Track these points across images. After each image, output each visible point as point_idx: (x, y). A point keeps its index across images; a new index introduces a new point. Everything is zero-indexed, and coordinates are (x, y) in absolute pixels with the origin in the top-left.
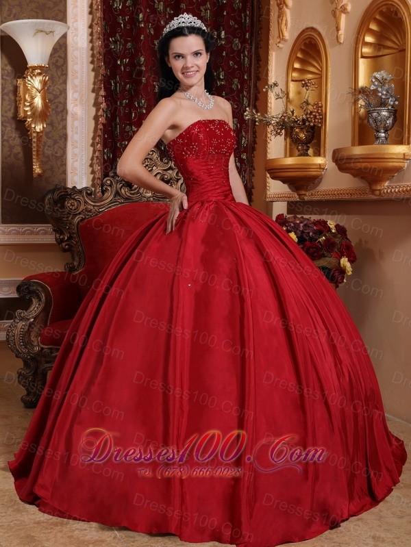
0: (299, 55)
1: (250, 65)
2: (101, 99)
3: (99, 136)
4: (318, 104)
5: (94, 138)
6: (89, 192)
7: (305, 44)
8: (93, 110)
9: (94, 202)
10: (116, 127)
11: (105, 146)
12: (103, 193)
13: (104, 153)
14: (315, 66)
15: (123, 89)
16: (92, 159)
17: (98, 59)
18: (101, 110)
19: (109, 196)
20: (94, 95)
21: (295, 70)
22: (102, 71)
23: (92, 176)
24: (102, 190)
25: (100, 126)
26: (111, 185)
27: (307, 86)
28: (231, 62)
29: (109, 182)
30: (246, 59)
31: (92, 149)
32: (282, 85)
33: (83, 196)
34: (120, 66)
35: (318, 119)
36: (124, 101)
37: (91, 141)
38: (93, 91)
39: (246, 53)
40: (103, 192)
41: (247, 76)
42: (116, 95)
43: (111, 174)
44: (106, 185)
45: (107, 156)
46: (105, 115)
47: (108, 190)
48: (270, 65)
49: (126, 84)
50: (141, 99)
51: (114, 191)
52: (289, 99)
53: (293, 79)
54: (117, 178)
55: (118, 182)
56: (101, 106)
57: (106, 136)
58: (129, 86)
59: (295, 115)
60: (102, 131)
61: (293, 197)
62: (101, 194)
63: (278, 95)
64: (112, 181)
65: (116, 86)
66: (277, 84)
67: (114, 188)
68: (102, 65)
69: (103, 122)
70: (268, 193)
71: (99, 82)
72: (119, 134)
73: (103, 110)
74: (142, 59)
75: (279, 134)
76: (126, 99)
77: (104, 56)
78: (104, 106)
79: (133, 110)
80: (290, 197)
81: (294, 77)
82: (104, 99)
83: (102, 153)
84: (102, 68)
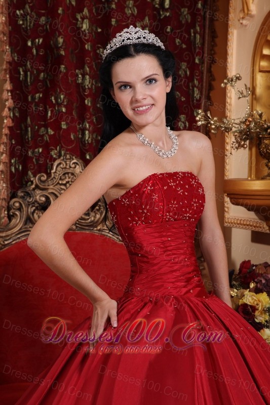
1: (203, 44)
2: (7, 95)
3: (3, 143)
10: (27, 131)
11: (12, 155)
12: (10, 220)
13: (11, 165)
15: (36, 79)
17: (2, 42)
18: (6, 109)
19: (18, 223)
21: (264, 57)
22: (7, 57)
24: (8, 214)
25: (6, 131)
26: (20, 209)
28: (178, 41)
29: (17, 205)
30: (198, 36)
34: (31, 48)
36: (37, 95)
39: (198, 28)
40: (10, 217)
41: (199, 59)
42: (27, 87)
43: (20, 194)
44: (14, 209)
45: (15, 168)
46: (12, 115)
47: (16, 215)
48: (230, 47)
49: (39, 72)
50: (60, 93)
51: (24, 216)
52: (255, 95)
53: (261, 69)
54: (28, 199)
55: (29, 205)
56: (7, 103)
57: (14, 143)
58: (44, 75)
59: (263, 119)
60: (8, 137)
61: (261, 228)
62: (7, 219)
63: (242, 93)
64: (22, 202)
65: (26, 75)
66: (240, 76)
67: (24, 212)
68: (6, 49)
69: (8, 125)
70: (227, 215)
71: (3, 72)
72: (30, 139)
73: (9, 109)
74: (61, 40)
75: (243, 146)
76: (40, 92)
77: (10, 37)
78: (11, 103)
79: (50, 108)
80: (257, 227)
81: (263, 67)
82: (9, 94)
83: (8, 165)
84: (7, 53)
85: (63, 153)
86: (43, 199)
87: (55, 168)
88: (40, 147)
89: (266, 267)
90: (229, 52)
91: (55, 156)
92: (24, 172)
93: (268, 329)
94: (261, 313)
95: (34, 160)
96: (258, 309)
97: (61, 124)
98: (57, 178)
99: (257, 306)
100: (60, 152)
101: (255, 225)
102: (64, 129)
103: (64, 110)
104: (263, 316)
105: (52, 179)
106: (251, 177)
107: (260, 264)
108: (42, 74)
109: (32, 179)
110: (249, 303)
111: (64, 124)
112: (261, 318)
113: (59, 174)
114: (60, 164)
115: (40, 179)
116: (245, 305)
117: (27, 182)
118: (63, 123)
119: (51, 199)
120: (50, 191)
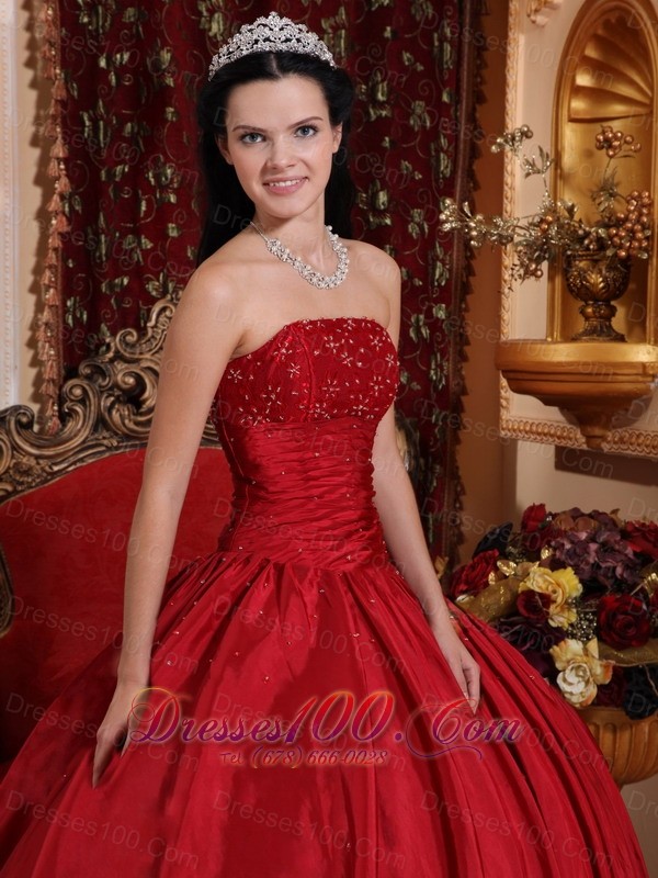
0: (591, 52)
1: (458, 63)
2: (56, 168)
3: (50, 267)
4: (640, 196)
5: (38, 271)
6: (24, 420)
7: (607, 24)
8: (36, 194)
9: (38, 447)
10: (98, 242)
11: (67, 291)
12: (64, 423)
13: (65, 310)
14: (632, 83)
15: (117, 135)
16: (34, 327)
17: (47, 59)
18: (56, 198)
19: (79, 430)
20: (36, 153)
21: (578, 91)
22: (57, 91)
23: (33, 372)
24: (60, 411)
25: (54, 242)
26: (83, 401)
27: (610, 146)
28: (406, 56)
29: (78, 392)
30: (447, 47)
31: (32, 299)
32: (542, 138)
33: (8, 433)
34: (106, 72)
35: (640, 241)
36: (119, 168)
37: (30, 279)
38: (35, 142)
39: (448, 31)
40: (64, 417)
41: (450, 95)
42: (98, 151)
43: (84, 370)
44: (72, 401)
45: (74, 317)
46: (67, 209)
47: (77, 412)
48: (511, 71)
49: (123, 121)
50: (165, 164)
51: (92, 415)
52: (561, 169)
53: (573, 116)
54: (100, 380)
55: (102, 392)
56: (56, 185)
57: (71, 265)
58: (132, 127)
59: (576, 218)
60: (60, 253)
61: (570, 439)
62: (58, 422)
63: (533, 165)
64: (87, 388)
65: (95, 129)
66: (529, 130)
67: (92, 408)
68: (56, 75)
69: (60, 230)
70: (504, 415)
71: (50, 121)
72: (104, 259)
73: (62, 197)
74: (166, 56)
75: (533, 273)
76: (123, 162)
77: (63, 49)
78: (65, 185)
79: (144, 194)
80: (564, 438)
81: (577, 112)
82: (62, 167)
83: (60, 312)
84: (57, 82)
85: (171, 286)
86: (131, 380)
87: (154, 317)
88: (126, 274)
89: (574, 518)
90: (511, 79)
91: (154, 293)
92: (93, 326)
93: (574, 641)
94: (562, 609)
95: (112, 301)
96: (555, 602)
97: (167, 228)
98: (158, 337)
99: (554, 596)
100: (165, 285)
101: (559, 433)
102: (173, 238)
103: (173, 199)
104: (566, 614)
105: (149, 340)
106: (552, 337)
107: (564, 513)
108: (129, 125)
109: (108, 340)
110: (537, 590)
111: (173, 228)
112: (561, 619)
113: (163, 331)
114: (164, 309)
115: (123, 340)
116: (530, 593)
117: (98, 346)
118: (170, 225)
119: (147, 381)
120: (145, 364)
